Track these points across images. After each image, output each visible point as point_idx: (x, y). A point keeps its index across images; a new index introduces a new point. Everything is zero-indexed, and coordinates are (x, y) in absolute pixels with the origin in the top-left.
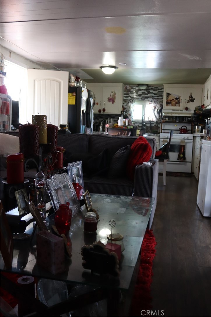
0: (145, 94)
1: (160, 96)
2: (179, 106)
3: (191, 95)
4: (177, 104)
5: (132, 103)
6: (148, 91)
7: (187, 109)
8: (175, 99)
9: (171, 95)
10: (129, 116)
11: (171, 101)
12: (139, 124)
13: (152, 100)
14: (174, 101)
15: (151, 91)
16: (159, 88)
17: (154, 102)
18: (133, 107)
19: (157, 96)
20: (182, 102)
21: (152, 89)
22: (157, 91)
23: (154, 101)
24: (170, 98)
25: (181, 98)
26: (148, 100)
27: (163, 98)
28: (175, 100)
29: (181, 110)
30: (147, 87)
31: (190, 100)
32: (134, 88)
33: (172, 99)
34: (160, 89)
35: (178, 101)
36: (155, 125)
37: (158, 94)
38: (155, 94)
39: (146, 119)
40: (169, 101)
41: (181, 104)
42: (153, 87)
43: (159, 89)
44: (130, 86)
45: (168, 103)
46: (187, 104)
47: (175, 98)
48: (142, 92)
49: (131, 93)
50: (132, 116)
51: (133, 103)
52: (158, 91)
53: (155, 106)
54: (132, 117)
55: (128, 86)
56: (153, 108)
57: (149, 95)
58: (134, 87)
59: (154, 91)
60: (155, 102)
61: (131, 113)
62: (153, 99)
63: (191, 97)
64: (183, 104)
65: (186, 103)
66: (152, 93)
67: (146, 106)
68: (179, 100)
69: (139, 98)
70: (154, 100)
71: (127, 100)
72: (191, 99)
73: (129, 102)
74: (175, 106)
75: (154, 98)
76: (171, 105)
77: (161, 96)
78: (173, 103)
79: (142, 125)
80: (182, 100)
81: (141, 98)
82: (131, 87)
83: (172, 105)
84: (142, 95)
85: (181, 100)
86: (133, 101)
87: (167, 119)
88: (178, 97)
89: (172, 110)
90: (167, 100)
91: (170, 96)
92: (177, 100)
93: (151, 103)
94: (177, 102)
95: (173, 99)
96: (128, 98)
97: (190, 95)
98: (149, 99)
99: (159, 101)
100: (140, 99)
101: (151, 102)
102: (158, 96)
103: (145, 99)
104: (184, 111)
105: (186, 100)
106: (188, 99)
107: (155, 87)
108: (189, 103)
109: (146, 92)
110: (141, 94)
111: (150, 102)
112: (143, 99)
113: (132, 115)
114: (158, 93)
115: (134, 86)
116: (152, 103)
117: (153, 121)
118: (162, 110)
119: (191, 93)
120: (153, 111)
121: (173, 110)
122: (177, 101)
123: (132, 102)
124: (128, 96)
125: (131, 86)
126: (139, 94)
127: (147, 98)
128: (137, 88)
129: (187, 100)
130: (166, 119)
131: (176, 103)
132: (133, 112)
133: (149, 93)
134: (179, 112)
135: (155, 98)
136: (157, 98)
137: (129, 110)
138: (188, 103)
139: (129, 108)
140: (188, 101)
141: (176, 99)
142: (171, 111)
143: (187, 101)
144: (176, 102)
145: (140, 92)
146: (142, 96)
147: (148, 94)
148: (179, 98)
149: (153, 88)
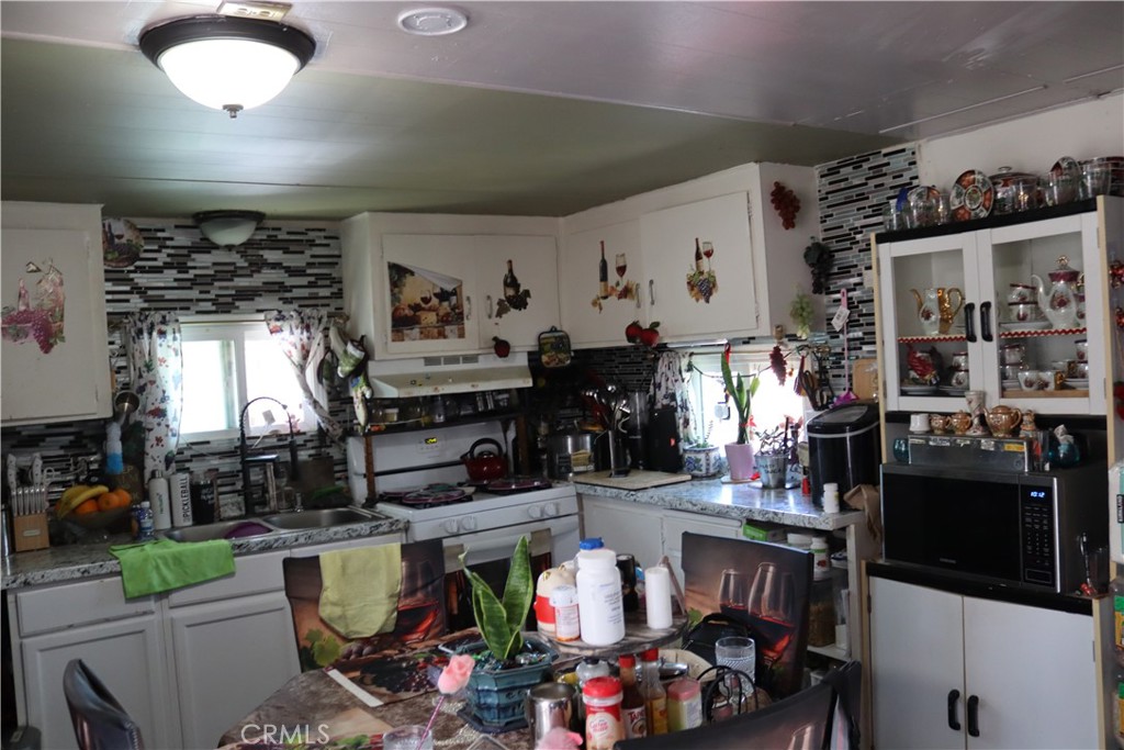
0: (235, 273)
1: (320, 283)
2: (462, 335)
3: (511, 271)
4: (448, 323)
5: (162, 334)
6: (250, 252)
7: (502, 348)
8: (435, 295)
9: (412, 273)
10: (157, 420)
11: (416, 308)
12: (215, 462)
13: (280, 305)
14: (430, 310)
15: (271, 256)
16: (312, 235)
17: (294, 322)
18: (173, 361)
19: (304, 281)
20: (474, 312)
21: (273, 243)
22: (302, 252)
23: (300, 313)
24: (412, 292)
25: (466, 292)
26: (259, 311)
27: (341, 290)
28: (435, 301)
29: (468, 359)
30: (257, 229)
31: (509, 299)
32: (160, 234)
33: (419, 301)
34: (317, 242)
35: (453, 309)
36: (312, 452)
37: (309, 271)
38: (292, 272)
39: (257, 425)
40: (408, 312)
41: (468, 324)
42: (279, 229)
43: (312, 243)
44: (132, 227)
45: (403, 322)
46: (498, 320)
47: (438, 291)
48: (214, 264)
49: (142, 270)
50: (170, 415)
51: (170, 337)
52: (308, 252)
53: (305, 340)
54: (173, 425)
55: (119, 227)
56: (296, 356)
57: (257, 280)
58: (163, 230)
59: (286, 251)
60: (302, 322)
61: (164, 400)
62: (287, 301)
63: (511, 281)
64: (479, 324)
65: (490, 317)
66: (276, 266)
67: (249, 345)
68: (454, 299)
69: (199, 300)
70: (295, 306)
71: (126, 314)
72: (511, 292)
73: (140, 332)
74: (442, 335)
75: (288, 295)
76: (416, 331)
77: (328, 282)
78: (430, 318)
79: (243, 462)
80: (473, 300)
81: (214, 302)
82: (142, 230)
83: (425, 335)
84: (214, 278)
85: (468, 299)
86: (164, 321)
87: (393, 412)
88: (449, 288)
89: (422, 361)
90: (393, 303)
91: (409, 279)
92: (446, 304)
93: (279, 324)
94: (447, 314)
95: (426, 300)
96: (128, 301)
97: (506, 272)
98: (260, 302)
99: (324, 312)
100: (208, 306)
101: (281, 318)
102: (311, 285)
103: (237, 303)
104: (480, 358)
105: (489, 297)
106: (499, 293)
107: (289, 233)
108: (504, 316)
109: (242, 263)
110: (212, 272)
111: (274, 324)
112: (224, 306)
113: (172, 407)
114: (310, 265)
115: (159, 226)
116: (286, 326)
117: (299, 433)
118: (371, 364)
119: (510, 262)
120: (293, 372)
121: (429, 361)
122: (447, 311)
123: (163, 328)
124: (127, 288)
125: (142, 223)
126: (196, 276)
127: (247, 295)
128: (182, 239)
129: (495, 301)
130: (389, 411)
131: (445, 320)
132: (171, 392)
133: (258, 265)
134: (462, 367)
135: (296, 293)
136: (305, 292)
137: (153, 382)
138: (499, 314)
139: (149, 367)
140: (500, 303)
141: (443, 296)
142: (420, 368)
143: (496, 308)
144: (442, 313)
145: (203, 260)
146: (217, 284)
147: (251, 276)
148: (454, 293)
149: (282, 236)
